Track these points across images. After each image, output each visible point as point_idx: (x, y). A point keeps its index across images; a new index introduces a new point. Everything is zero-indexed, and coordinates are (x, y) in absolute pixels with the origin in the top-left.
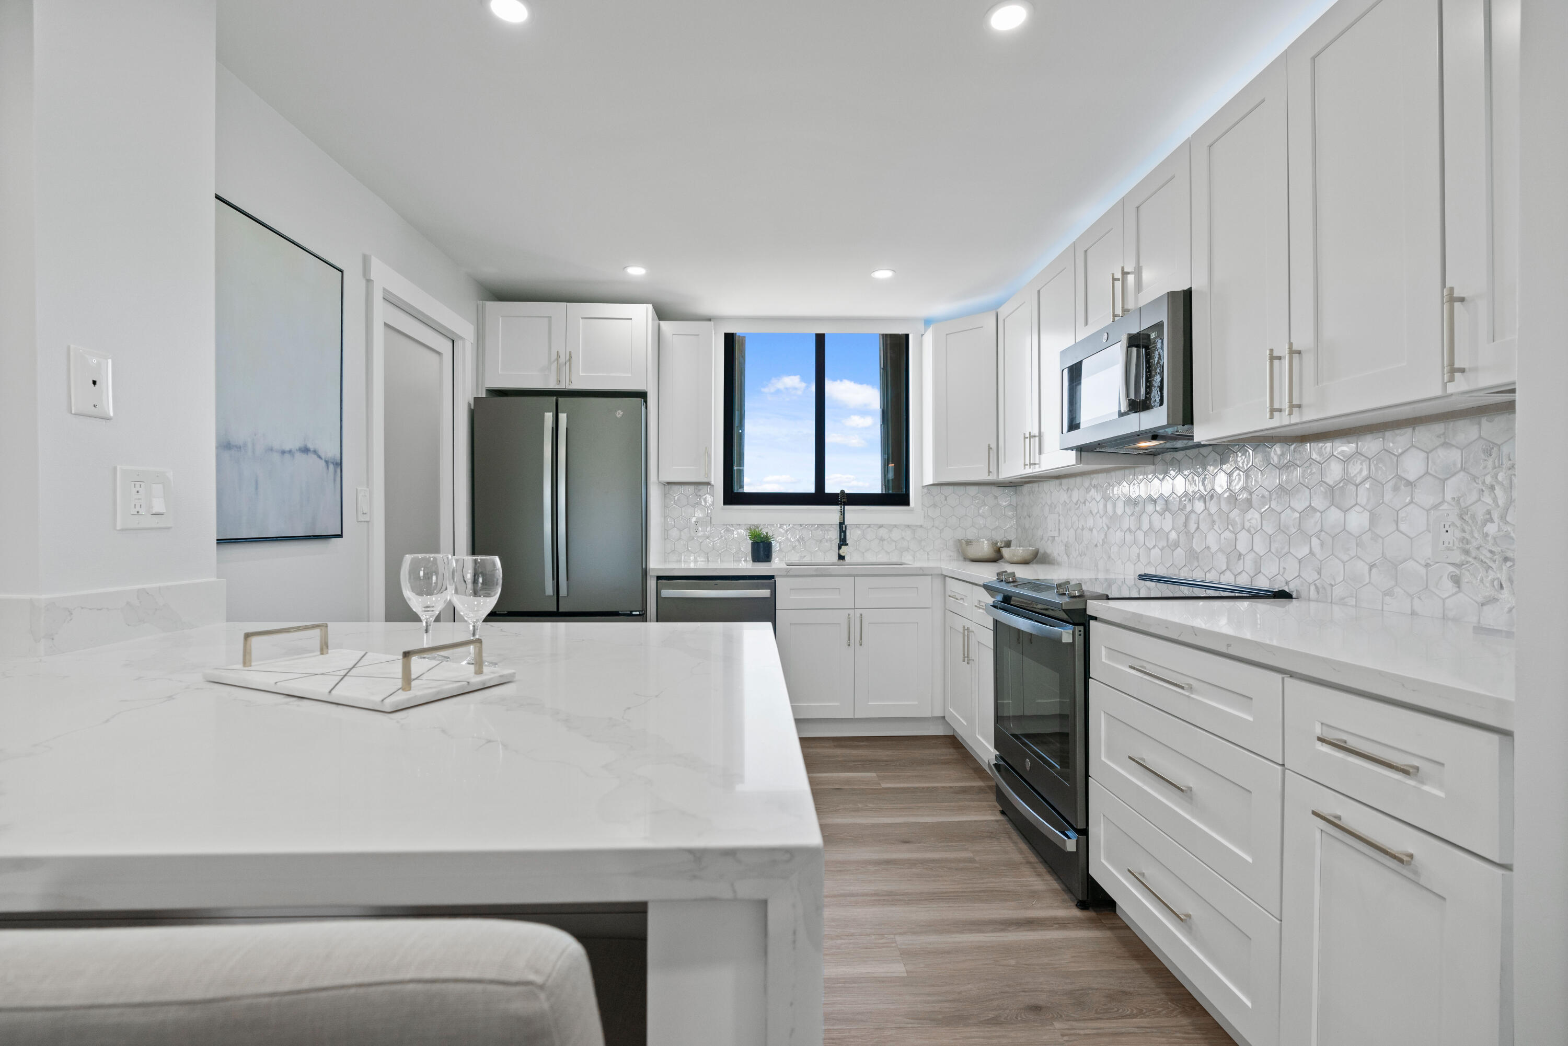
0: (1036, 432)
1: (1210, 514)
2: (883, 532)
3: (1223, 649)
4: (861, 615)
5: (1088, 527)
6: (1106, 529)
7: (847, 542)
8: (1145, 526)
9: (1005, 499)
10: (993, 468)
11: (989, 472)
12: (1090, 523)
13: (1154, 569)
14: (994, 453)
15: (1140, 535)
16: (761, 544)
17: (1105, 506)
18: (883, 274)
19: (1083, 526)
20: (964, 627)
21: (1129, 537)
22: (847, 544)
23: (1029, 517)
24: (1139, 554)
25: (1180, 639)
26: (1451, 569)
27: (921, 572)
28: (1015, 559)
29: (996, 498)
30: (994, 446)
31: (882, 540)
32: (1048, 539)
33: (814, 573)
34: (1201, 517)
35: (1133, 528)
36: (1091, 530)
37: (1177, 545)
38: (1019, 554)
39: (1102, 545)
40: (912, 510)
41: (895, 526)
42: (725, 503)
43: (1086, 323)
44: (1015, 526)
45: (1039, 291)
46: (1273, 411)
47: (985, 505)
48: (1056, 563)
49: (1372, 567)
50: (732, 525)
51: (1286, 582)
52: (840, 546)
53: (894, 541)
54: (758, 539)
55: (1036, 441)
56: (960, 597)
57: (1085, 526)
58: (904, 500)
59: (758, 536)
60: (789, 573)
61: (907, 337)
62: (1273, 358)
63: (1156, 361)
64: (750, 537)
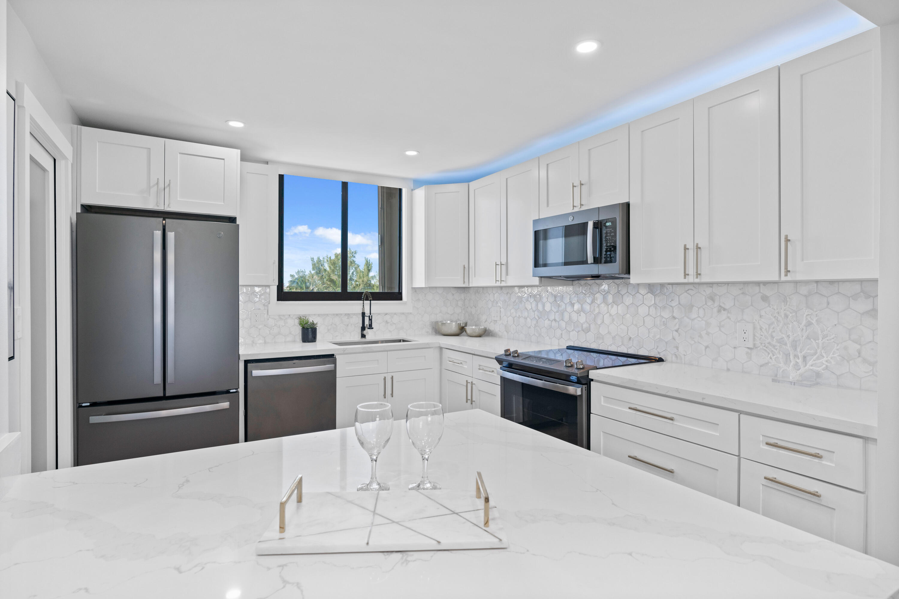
0: (504, 262)
1: (610, 315)
2: (387, 318)
3: (700, 400)
4: (392, 377)
5: (524, 317)
6: (538, 319)
7: (373, 327)
8: (566, 318)
10: (466, 280)
11: (464, 282)
12: (526, 314)
13: (573, 343)
14: (466, 271)
15: (563, 324)
16: (310, 329)
17: (537, 305)
18: (411, 153)
19: (519, 316)
20: (467, 381)
21: (554, 324)
22: (373, 328)
23: (475, 307)
24: (562, 334)
25: (667, 394)
26: (747, 350)
27: (428, 346)
28: (475, 334)
29: (453, 295)
30: (466, 266)
31: (387, 322)
32: (491, 322)
34: (605, 316)
35: (558, 320)
36: (526, 318)
37: (588, 330)
38: (476, 332)
40: (405, 303)
41: (395, 314)
42: (278, 300)
43: (548, 206)
44: (463, 312)
45: (507, 179)
46: (686, 275)
47: (447, 299)
48: (498, 336)
49: (706, 347)
50: (284, 315)
51: (659, 353)
52: (363, 328)
53: (394, 324)
54: (306, 326)
55: (504, 267)
56: (459, 362)
57: (521, 316)
58: (397, 296)
59: (306, 324)
60: (345, 352)
61: (400, 190)
62: (686, 249)
63: (610, 238)
64: (300, 324)
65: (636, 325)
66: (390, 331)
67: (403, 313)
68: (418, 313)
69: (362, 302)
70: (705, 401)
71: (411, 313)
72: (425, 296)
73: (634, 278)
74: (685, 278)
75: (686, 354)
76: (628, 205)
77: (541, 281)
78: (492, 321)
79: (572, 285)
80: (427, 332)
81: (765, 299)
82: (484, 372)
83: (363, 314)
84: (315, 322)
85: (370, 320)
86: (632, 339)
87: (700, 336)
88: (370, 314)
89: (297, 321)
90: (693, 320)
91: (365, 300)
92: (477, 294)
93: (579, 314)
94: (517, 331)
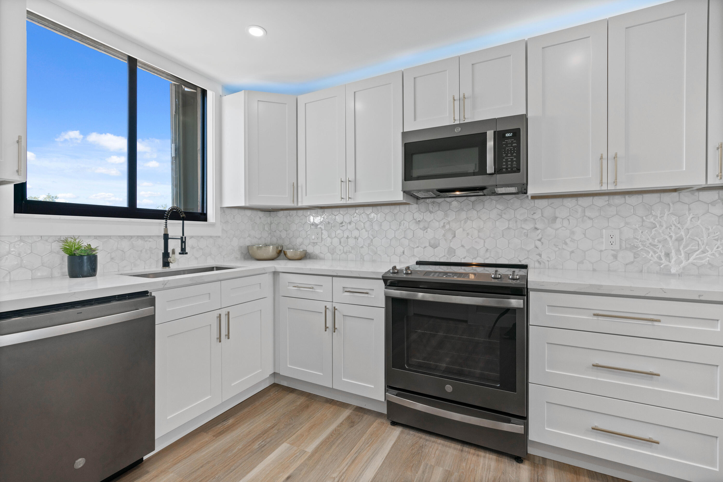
0: (352, 178)
3: (697, 298)
4: (228, 313)
5: (354, 237)
6: (372, 238)
7: (187, 251)
8: (409, 236)
9: (265, 219)
10: (295, 199)
11: (293, 201)
14: (295, 189)
15: (405, 242)
19: (348, 236)
20: (326, 307)
21: (394, 242)
22: (187, 253)
23: (286, 231)
26: (613, 252)
29: (260, 218)
30: (295, 184)
32: (309, 244)
33: (190, 282)
35: (399, 238)
36: (356, 238)
37: (437, 246)
38: (298, 255)
40: (213, 225)
42: (16, 211)
43: (415, 119)
44: (270, 236)
45: (355, 92)
46: (601, 183)
47: (255, 222)
48: (318, 258)
49: (572, 252)
51: (520, 261)
52: (166, 255)
53: (201, 249)
54: (78, 252)
55: (352, 184)
56: (310, 286)
57: (350, 236)
58: (202, 216)
59: (78, 249)
60: (166, 286)
63: (511, 149)
64: (65, 250)
66: (196, 258)
67: (211, 237)
68: (226, 237)
69: (164, 221)
70: (702, 298)
71: (219, 237)
72: (234, 218)
73: (533, 191)
75: (549, 260)
76: (525, 117)
78: (311, 243)
79: (417, 204)
80: (236, 258)
82: (352, 294)
83: (166, 237)
84: (93, 247)
85: (183, 241)
86: (489, 250)
87: (566, 243)
88: (183, 235)
89: (57, 247)
90: (557, 230)
91: (170, 219)
92: (288, 217)
93: (426, 231)
94: (345, 251)
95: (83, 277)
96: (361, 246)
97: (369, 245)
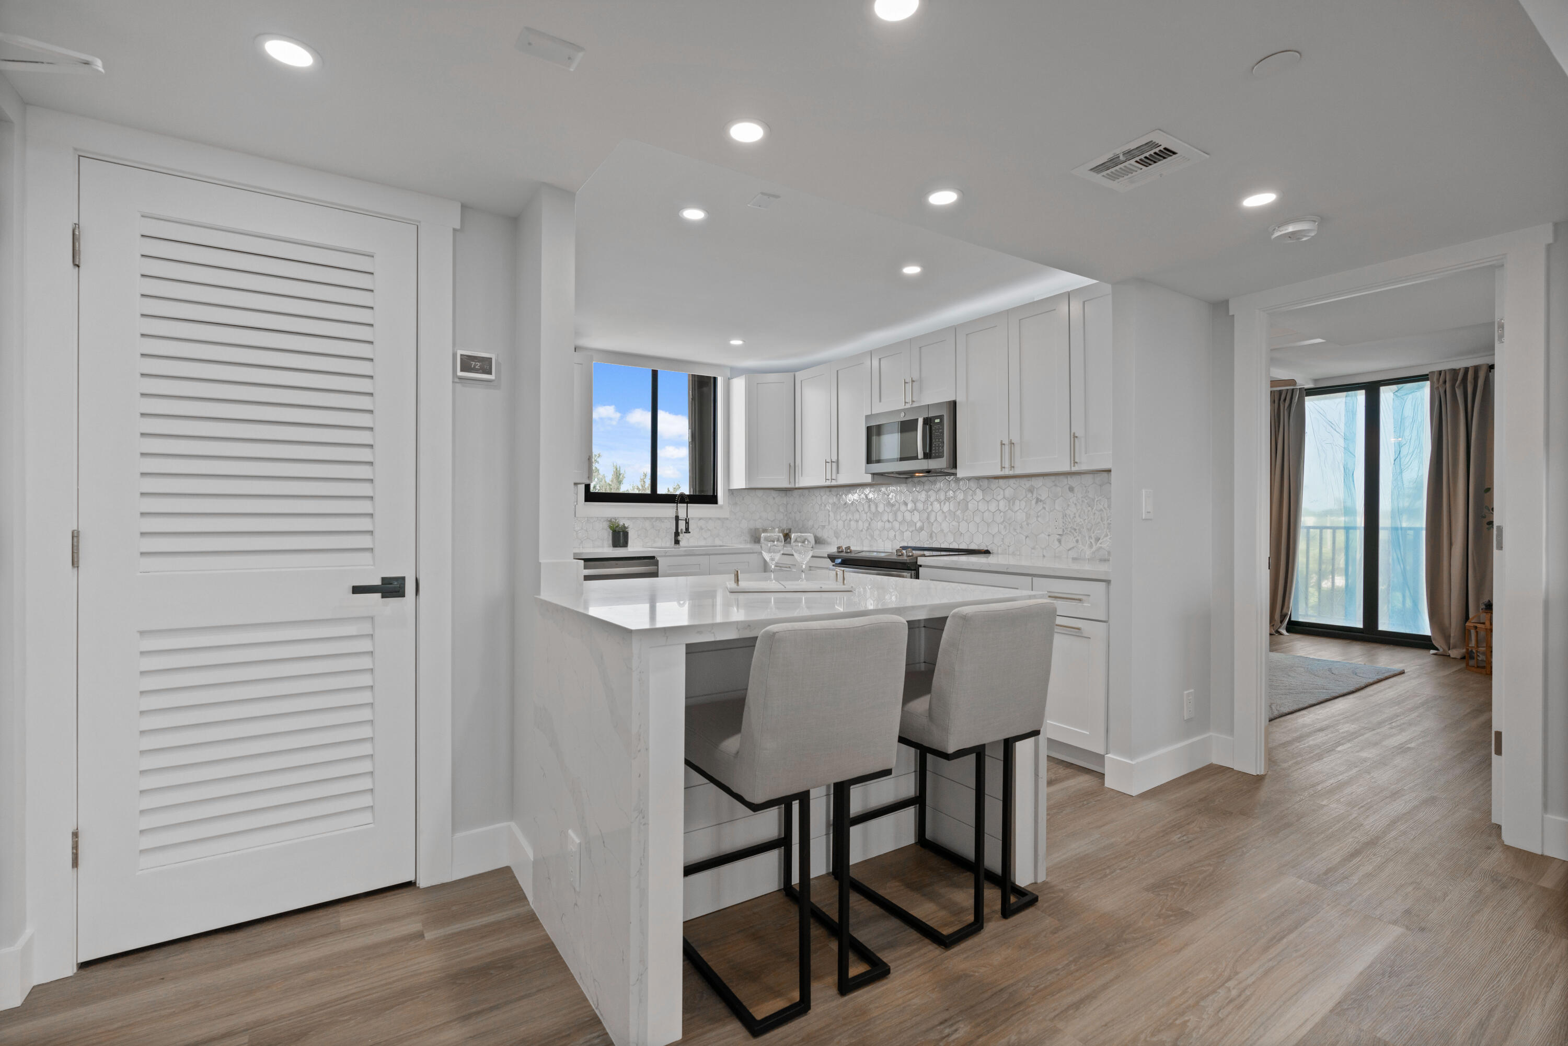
0: (834, 459)
1: (943, 512)
2: (703, 523)
6: (870, 520)
8: (900, 518)
9: (780, 499)
10: (792, 480)
11: (790, 482)
13: (906, 543)
14: (793, 469)
15: (896, 525)
16: (621, 533)
17: (869, 506)
18: (736, 342)
19: (850, 519)
21: (888, 525)
22: (689, 532)
23: (800, 512)
24: (895, 535)
26: (1058, 536)
29: (774, 498)
30: (792, 465)
31: (701, 529)
32: (819, 527)
33: (683, 554)
34: (938, 514)
35: (891, 520)
36: (857, 521)
37: (922, 529)
39: (867, 530)
40: (721, 507)
41: (710, 519)
42: (585, 501)
43: (880, 401)
44: (786, 519)
45: (837, 371)
46: (1003, 468)
47: (767, 503)
48: (826, 543)
50: (592, 518)
51: (987, 545)
52: (677, 534)
53: (709, 530)
54: (617, 529)
55: (834, 465)
56: (787, 566)
57: (852, 519)
58: (713, 500)
59: (617, 527)
60: (666, 554)
61: (715, 379)
62: (1002, 444)
63: (937, 435)
64: (610, 527)
65: (966, 521)
66: (705, 539)
67: (719, 519)
68: (734, 519)
69: (675, 504)
70: (1009, 571)
71: (727, 519)
72: (743, 499)
73: (961, 472)
74: (1002, 470)
76: (955, 403)
77: (873, 479)
79: (906, 483)
80: (746, 540)
81: (1071, 489)
83: (677, 518)
84: (626, 526)
85: (687, 523)
87: (1021, 527)
88: (687, 517)
89: (606, 526)
90: (1015, 512)
91: (680, 503)
92: (802, 498)
93: (912, 513)
94: (848, 535)
95: (620, 547)
96: (860, 529)
97: (868, 529)
